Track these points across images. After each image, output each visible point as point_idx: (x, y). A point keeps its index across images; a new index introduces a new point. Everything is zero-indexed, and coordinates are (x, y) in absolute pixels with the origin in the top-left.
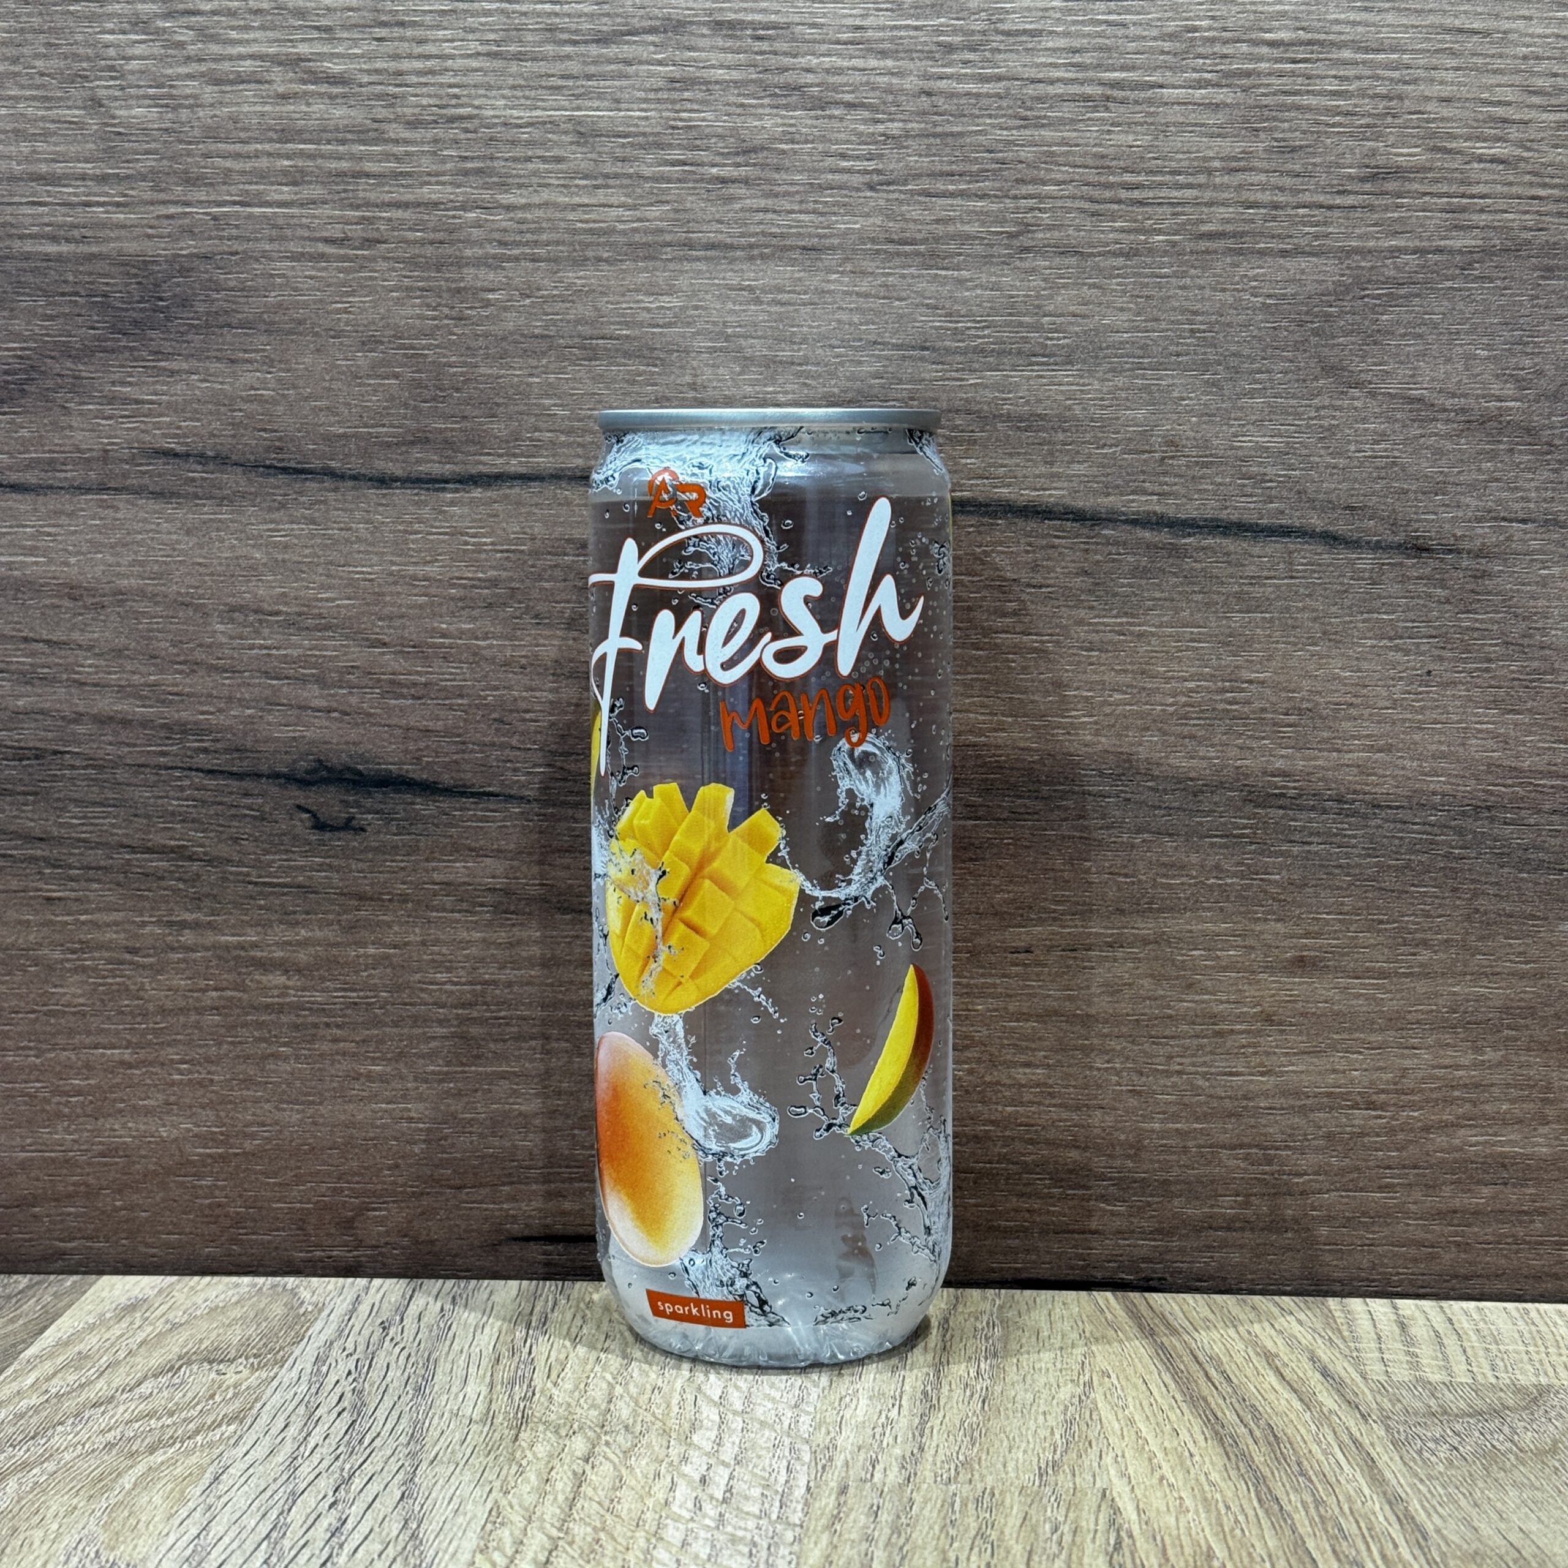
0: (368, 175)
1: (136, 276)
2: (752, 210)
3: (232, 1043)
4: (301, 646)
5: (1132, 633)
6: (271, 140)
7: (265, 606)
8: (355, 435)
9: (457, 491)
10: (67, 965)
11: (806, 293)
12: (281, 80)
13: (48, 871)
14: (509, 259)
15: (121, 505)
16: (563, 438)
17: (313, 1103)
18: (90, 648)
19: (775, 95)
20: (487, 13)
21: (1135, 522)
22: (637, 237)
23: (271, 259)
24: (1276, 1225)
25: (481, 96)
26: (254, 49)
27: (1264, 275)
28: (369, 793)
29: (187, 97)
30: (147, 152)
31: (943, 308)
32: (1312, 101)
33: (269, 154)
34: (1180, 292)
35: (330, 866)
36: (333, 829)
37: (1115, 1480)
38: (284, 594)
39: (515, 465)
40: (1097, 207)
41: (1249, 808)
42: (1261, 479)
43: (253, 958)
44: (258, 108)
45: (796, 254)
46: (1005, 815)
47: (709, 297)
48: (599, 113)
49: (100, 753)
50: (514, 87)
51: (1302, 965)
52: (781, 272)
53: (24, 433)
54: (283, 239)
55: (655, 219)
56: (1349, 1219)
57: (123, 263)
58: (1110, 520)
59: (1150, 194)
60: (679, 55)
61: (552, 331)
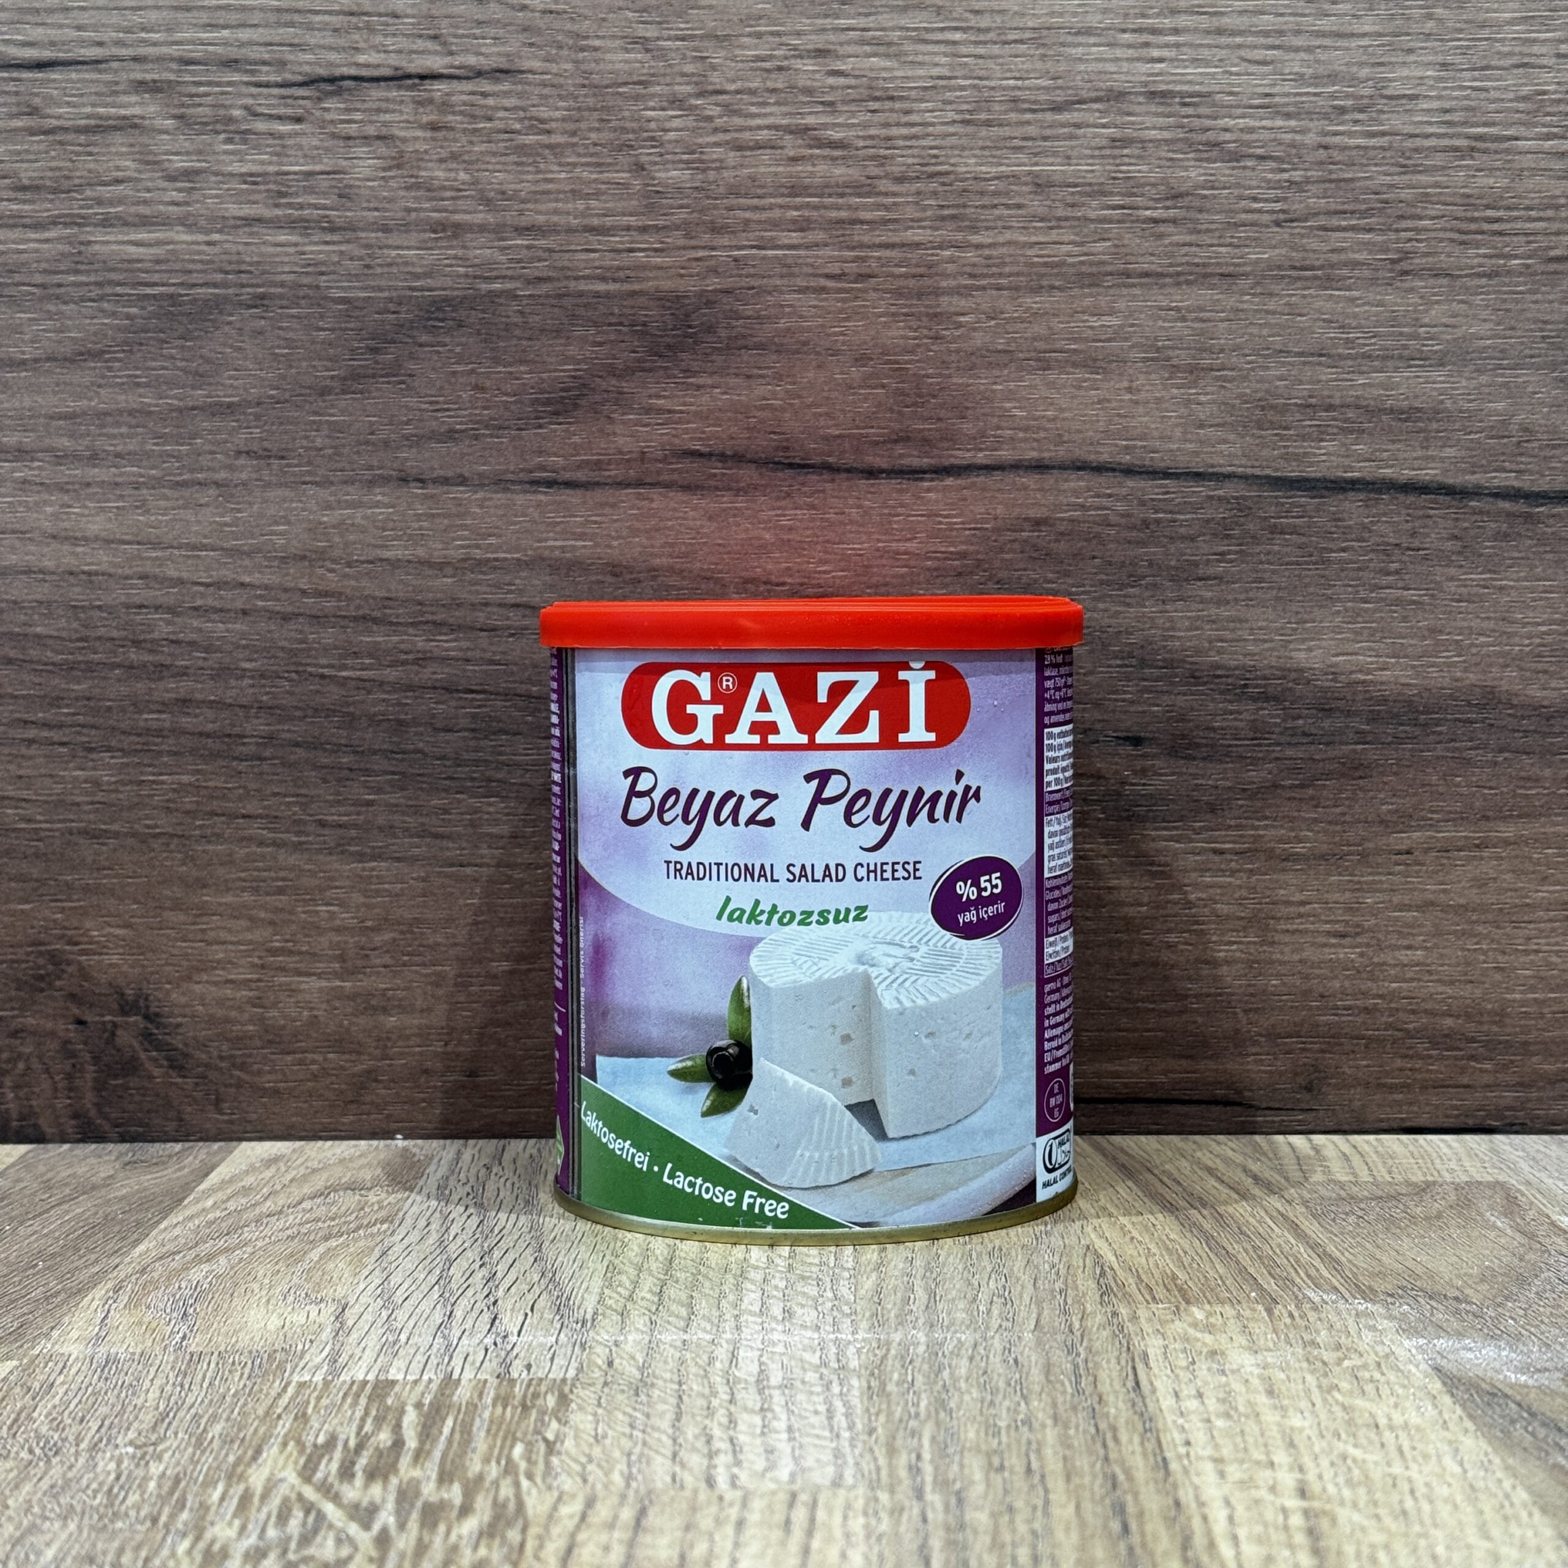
0: (862, 222)
1: (670, 308)
2: (1178, 244)
5: (1494, 587)
6: (783, 195)
7: (773, 578)
8: (848, 436)
9: (932, 480)
11: (1223, 311)
12: (792, 146)
14: (978, 288)
15: (655, 497)
16: (1021, 435)
19: (1199, 151)
20: (962, 88)
21: (1496, 495)
22: (1084, 269)
23: (782, 293)
25: (955, 156)
26: (770, 121)
29: (714, 161)
30: (681, 207)
31: (1337, 322)
33: (781, 207)
34: (1533, 306)
38: (788, 568)
39: (981, 458)
40: (1464, 237)
44: (772, 169)
45: (1215, 280)
46: (1389, 739)
47: (1143, 316)
48: (1053, 168)
50: (983, 148)
52: (1203, 295)
53: (576, 439)
54: (792, 275)
55: (1099, 254)
57: (662, 299)
58: (1476, 494)
59: (1508, 226)
60: (1119, 120)
61: (1012, 347)
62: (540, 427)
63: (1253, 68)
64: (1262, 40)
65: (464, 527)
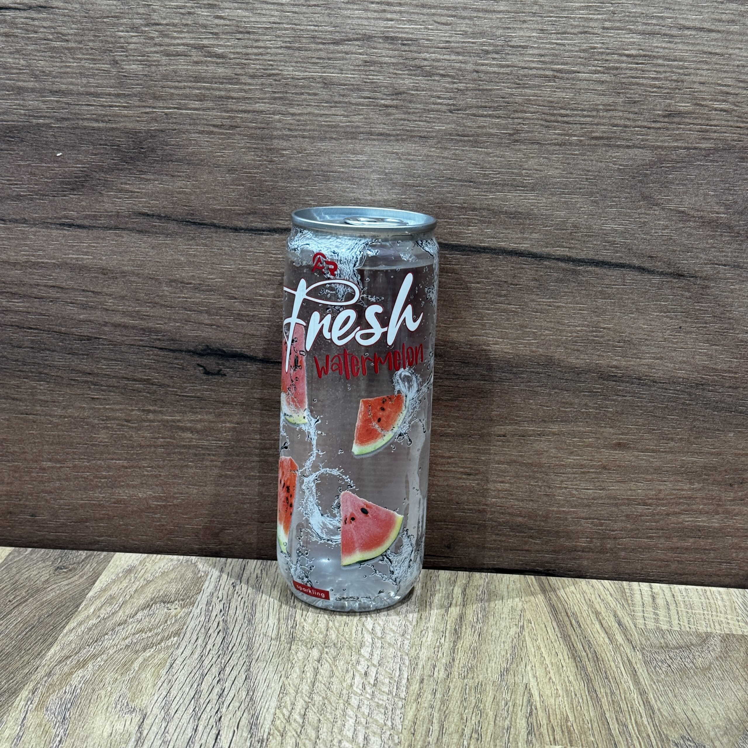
0: (232, 98)
1: (132, 138)
2: (398, 119)
3: (169, 460)
4: (199, 298)
5: (554, 306)
6: (191, 81)
7: (185, 280)
8: (224, 210)
9: (268, 235)
10: (101, 426)
11: (420, 156)
12: (196, 56)
13: (92, 387)
14: (293, 137)
15: (124, 235)
17: (202, 486)
18: (111, 295)
19: (410, 70)
20: (286, 29)
21: (558, 259)
22: (348, 129)
23: (190, 133)
24: (603, 551)
25: (282, 65)
26: (184, 41)
27: (619, 156)
28: (228, 360)
29: (154, 61)
30: (138, 85)
31: (480, 165)
32: (644, 81)
33: (190, 87)
34: (583, 162)
35: (211, 390)
36: (212, 374)
37: (531, 679)
38: (193, 276)
40: (548, 124)
41: (601, 381)
42: (613, 243)
43: (178, 426)
44: (186, 67)
45: (417, 139)
46: (497, 379)
47: (378, 156)
48: (333, 75)
49: (115, 339)
50: (297, 62)
51: (620, 446)
52: (410, 147)
53: (84, 203)
54: (195, 124)
55: (357, 122)
56: (633, 549)
57: (127, 132)
58: (548, 258)
59: (572, 119)
60: (369, 51)
61: (310, 168)
62: (65, 196)
63: (440, 27)
64: (446, 12)
65: (26, 245)
